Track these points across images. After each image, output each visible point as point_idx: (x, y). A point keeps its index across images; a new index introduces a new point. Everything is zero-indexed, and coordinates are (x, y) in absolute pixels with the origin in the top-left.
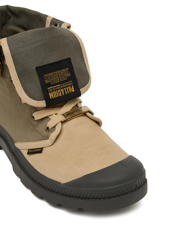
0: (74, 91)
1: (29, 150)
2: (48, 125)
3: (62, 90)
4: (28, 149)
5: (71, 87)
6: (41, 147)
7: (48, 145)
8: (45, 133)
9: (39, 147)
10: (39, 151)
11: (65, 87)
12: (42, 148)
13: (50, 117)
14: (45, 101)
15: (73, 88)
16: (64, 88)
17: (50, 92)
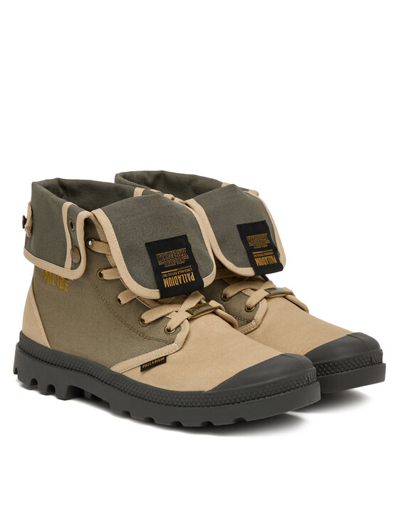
0: (194, 280)
1: (141, 366)
2: (168, 327)
3: (180, 277)
4: (141, 364)
5: (191, 275)
6: (164, 355)
7: (174, 351)
8: (166, 337)
9: (161, 356)
10: (162, 361)
11: (183, 274)
12: (165, 357)
13: (169, 316)
14: (158, 290)
15: (193, 275)
16: (181, 274)
17: (165, 278)
